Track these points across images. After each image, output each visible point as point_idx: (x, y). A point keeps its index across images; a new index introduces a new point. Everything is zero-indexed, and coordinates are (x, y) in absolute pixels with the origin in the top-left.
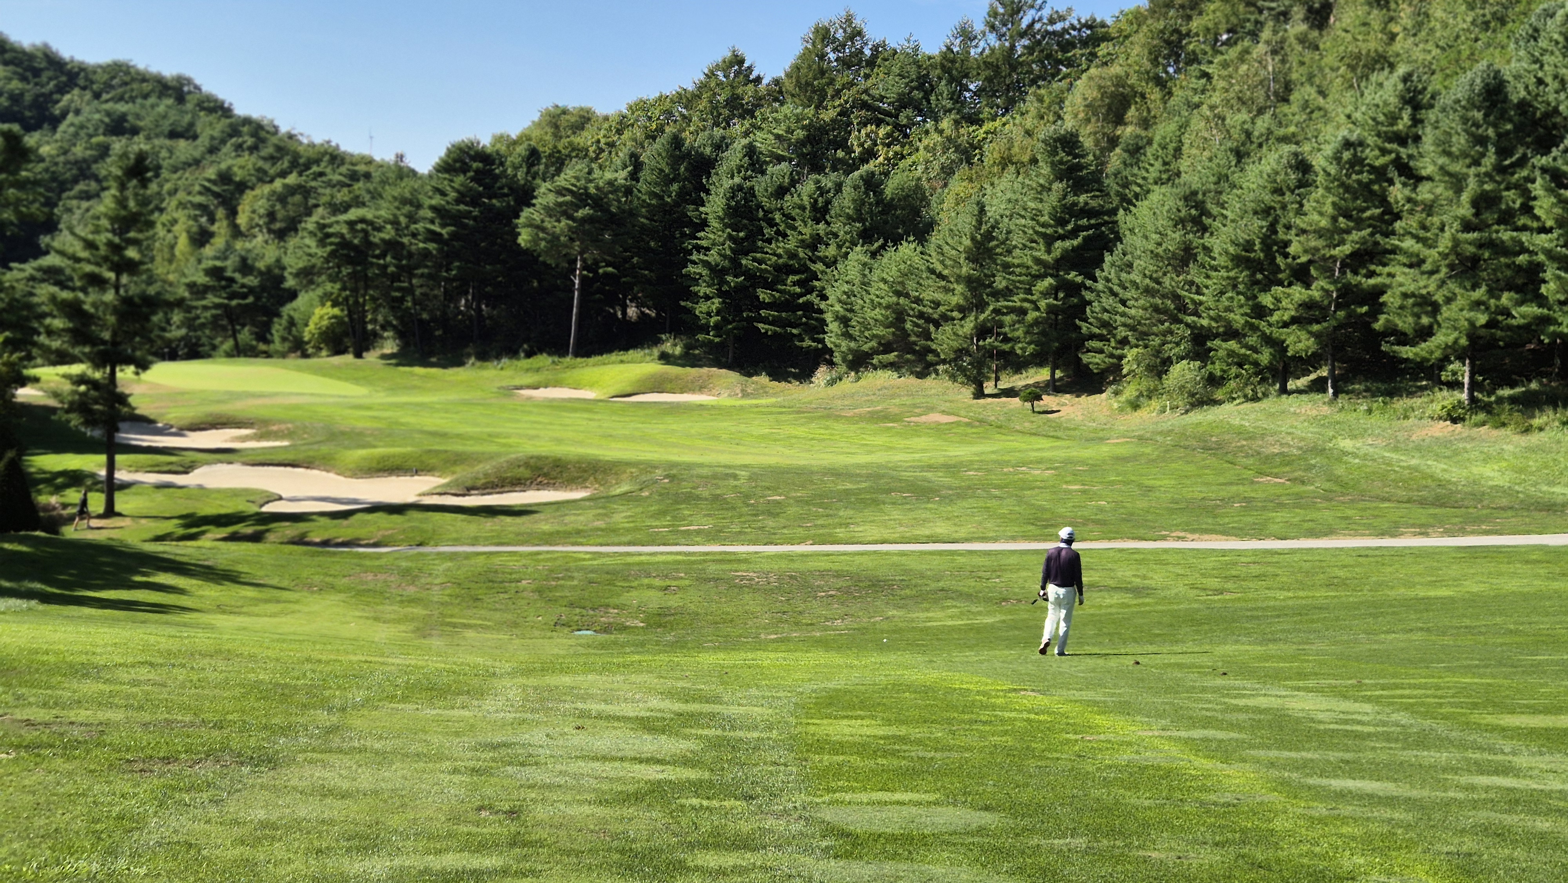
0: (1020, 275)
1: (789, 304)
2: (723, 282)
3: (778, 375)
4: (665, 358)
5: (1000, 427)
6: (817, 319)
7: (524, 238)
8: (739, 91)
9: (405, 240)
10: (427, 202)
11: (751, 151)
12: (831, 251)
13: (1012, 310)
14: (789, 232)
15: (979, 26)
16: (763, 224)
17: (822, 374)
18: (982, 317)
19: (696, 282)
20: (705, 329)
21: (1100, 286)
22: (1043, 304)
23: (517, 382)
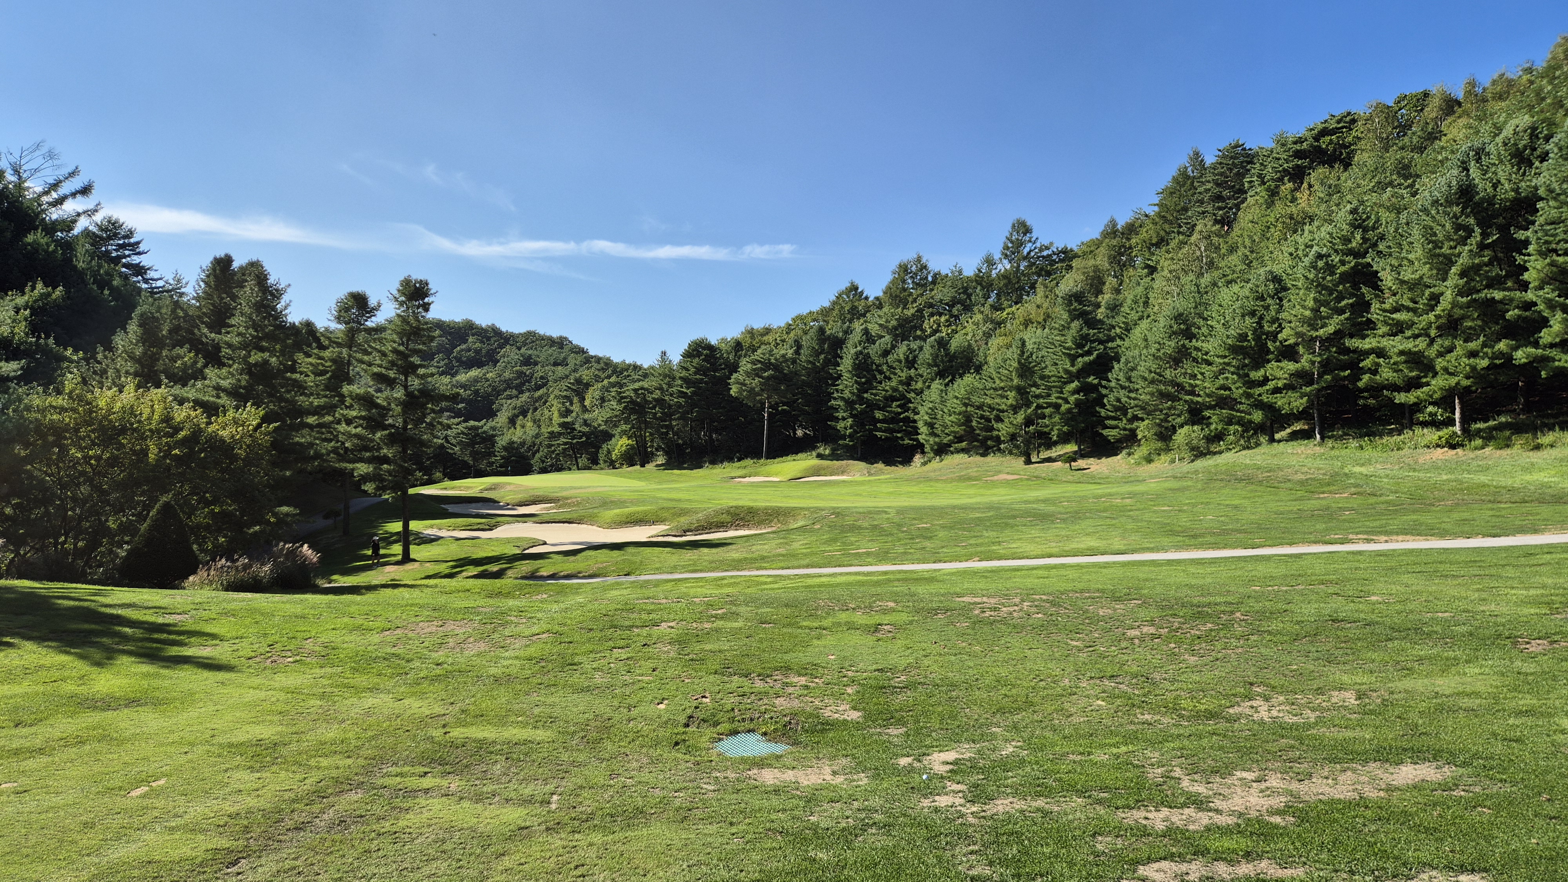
0: (1054, 382)
1: (894, 419)
2: (853, 409)
3: (889, 462)
4: (820, 456)
5: (1052, 480)
6: (912, 427)
7: (734, 391)
8: (856, 304)
9: (666, 398)
10: (678, 375)
11: (866, 332)
12: (920, 385)
13: (1050, 405)
14: (892, 376)
15: (997, 256)
16: (876, 373)
17: (918, 459)
18: (1029, 411)
19: (836, 410)
20: (844, 437)
21: (1113, 384)
22: (1072, 399)
23: (733, 475)
